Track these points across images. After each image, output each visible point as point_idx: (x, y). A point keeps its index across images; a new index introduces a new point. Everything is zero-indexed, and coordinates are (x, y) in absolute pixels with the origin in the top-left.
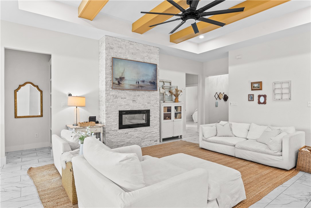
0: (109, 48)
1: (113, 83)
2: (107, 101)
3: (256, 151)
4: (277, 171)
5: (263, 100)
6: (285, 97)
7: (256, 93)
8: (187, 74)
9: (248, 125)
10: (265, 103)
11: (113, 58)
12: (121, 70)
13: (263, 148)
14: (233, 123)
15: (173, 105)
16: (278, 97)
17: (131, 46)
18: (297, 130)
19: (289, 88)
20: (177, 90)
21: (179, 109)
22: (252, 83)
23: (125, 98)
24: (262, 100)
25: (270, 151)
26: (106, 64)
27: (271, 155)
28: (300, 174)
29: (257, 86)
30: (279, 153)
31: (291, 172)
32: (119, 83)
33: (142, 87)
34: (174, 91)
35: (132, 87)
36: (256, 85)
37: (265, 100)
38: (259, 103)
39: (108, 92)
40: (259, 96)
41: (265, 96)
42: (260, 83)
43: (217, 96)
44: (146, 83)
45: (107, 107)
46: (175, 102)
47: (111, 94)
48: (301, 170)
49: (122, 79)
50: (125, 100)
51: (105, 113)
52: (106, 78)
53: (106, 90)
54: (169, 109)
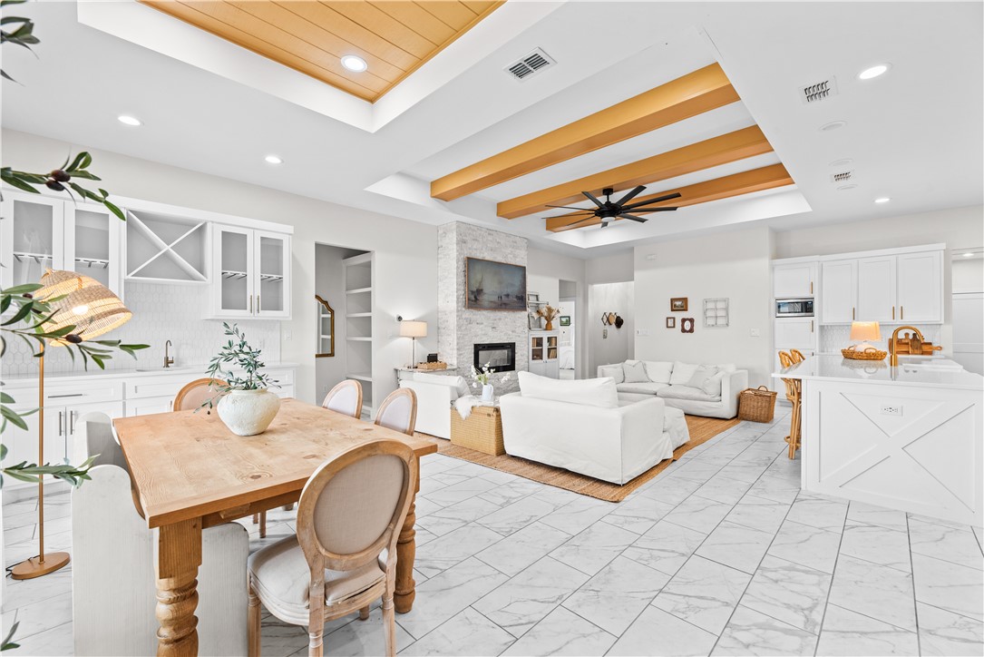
0: (461, 242)
1: (469, 299)
2: (459, 327)
3: (687, 398)
4: (716, 421)
5: (688, 327)
6: (721, 321)
7: (679, 316)
8: (560, 281)
9: (671, 364)
10: (691, 331)
11: (468, 258)
12: (479, 277)
13: (696, 393)
14: (647, 363)
15: (545, 335)
16: (711, 322)
17: (490, 238)
18: (738, 369)
19: (727, 309)
20: (550, 310)
21: (553, 340)
22: (672, 300)
23: (482, 324)
24: (687, 325)
25: (705, 396)
26: (458, 268)
27: (707, 401)
28: (743, 423)
29: (680, 304)
30: (718, 398)
31: (732, 421)
32: (476, 299)
33: (505, 304)
34: (544, 310)
35: (493, 305)
36: (678, 303)
37: (692, 326)
38: (684, 330)
39: (460, 313)
40: (684, 320)
41: (692, 321)
42: (685, 300)
43: (605, 320)
44: (511, 298)
45: (458, 338)
46: (546, 329)
47: (464, 316)
48: (744, 419)
49: (479, 291)
50: (481, 326)
51: (455, 347)
52: (458, 290)
53: (458, 311)
54: (539, 342)
